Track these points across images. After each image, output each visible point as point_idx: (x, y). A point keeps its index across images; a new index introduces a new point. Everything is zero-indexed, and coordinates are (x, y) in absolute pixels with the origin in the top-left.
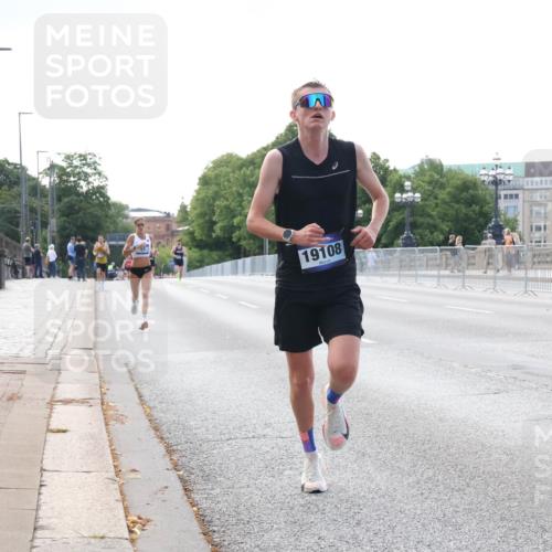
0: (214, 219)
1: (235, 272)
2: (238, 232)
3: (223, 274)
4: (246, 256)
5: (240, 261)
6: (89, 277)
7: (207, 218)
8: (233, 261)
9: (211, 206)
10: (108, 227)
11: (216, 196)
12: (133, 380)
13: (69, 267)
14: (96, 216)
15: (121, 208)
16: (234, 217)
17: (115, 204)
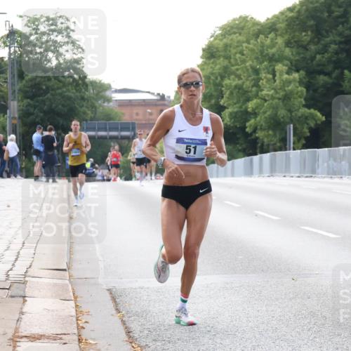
0: (222, 103)
1: (249, 172)
2: (252, 121)
3: (233, 175)
4: (264, 151)
5: (256, 158)
6: (60, 176)
7: (213, 101)
8: (247, 158)
9: (218, 86)
10: (85, 113)
11: (226, 72)
12: (118, 311)
13: (34, 164)
14: (69, 98)
15: (101, 88)
16: (248, 100)
17: (93, 83)
